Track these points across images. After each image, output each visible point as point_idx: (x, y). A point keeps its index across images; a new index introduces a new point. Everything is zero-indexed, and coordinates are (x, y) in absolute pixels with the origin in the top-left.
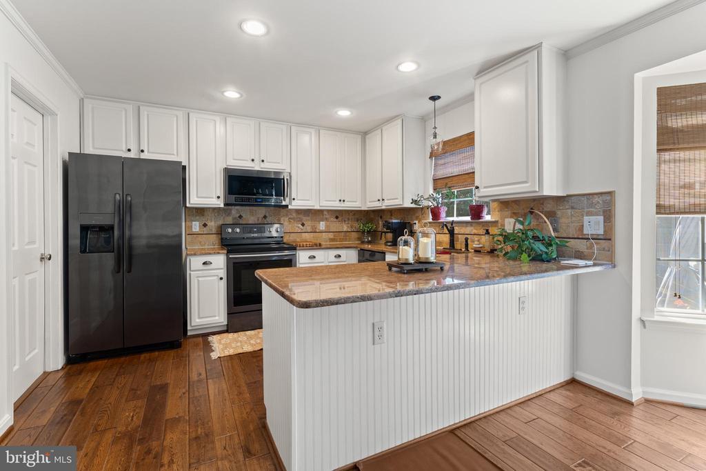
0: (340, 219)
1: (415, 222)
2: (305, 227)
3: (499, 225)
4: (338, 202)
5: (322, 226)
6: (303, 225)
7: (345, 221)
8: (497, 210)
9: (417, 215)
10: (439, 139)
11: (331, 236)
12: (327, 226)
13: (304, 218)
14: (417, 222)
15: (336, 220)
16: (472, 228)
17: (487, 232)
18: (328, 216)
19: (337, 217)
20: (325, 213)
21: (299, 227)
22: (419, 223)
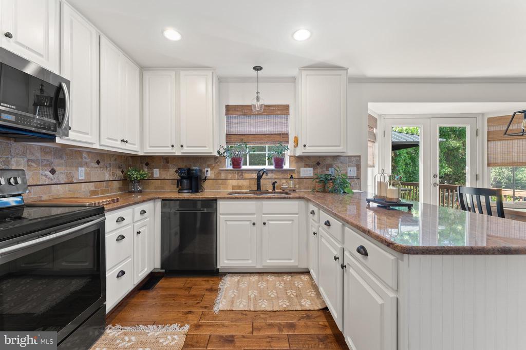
0: (101, 164)
1: (206, 169)
2: (56, 175)
3: (296, 172)
4: (119, 142)
5: (81, 173)
6: (53, 172)
7: (107, 167)
8: (294, 162)
9: (209, 163)
10: (261, 102)
11: (91, 187)
12: (87, 174)
13: (56, 161)
14: (209, 169)
15: (97, 165)
16: (273, 174)
17: (292, 177)
18: (88, 160)
19: (98, 162)
20: (85, 155)
21: (46, 176)
22: (211, 170)
